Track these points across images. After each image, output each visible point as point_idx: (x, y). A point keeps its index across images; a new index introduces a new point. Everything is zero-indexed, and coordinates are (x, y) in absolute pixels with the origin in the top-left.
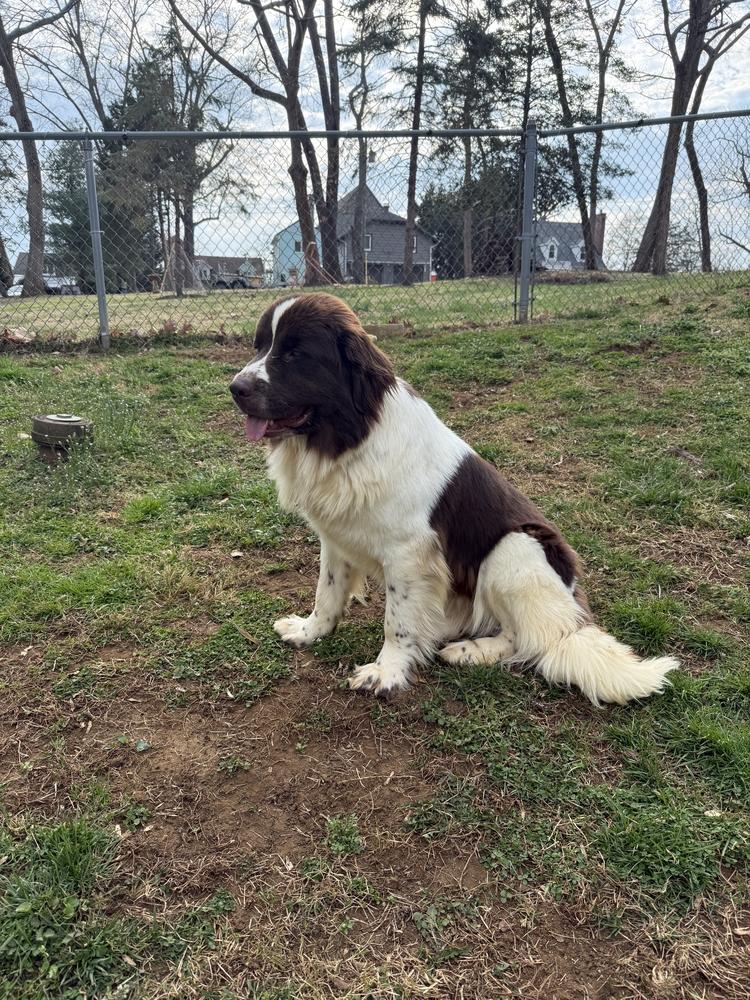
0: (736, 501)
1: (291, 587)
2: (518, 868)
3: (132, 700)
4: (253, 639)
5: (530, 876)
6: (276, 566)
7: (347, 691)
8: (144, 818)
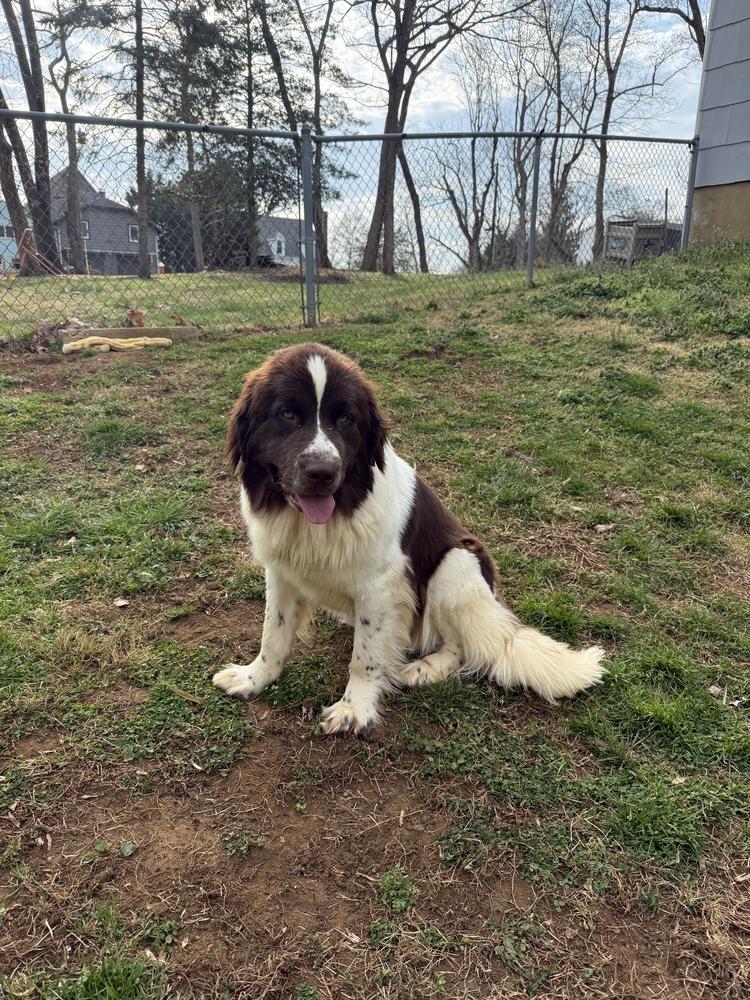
0: (575, 494)
1: (205, 633)
2: (555, 874)
3: (85, 797)
4: (197, 699)
5: (569, 880)
6: (175, 611)
7: (323, 738)
8: (175, 933)
